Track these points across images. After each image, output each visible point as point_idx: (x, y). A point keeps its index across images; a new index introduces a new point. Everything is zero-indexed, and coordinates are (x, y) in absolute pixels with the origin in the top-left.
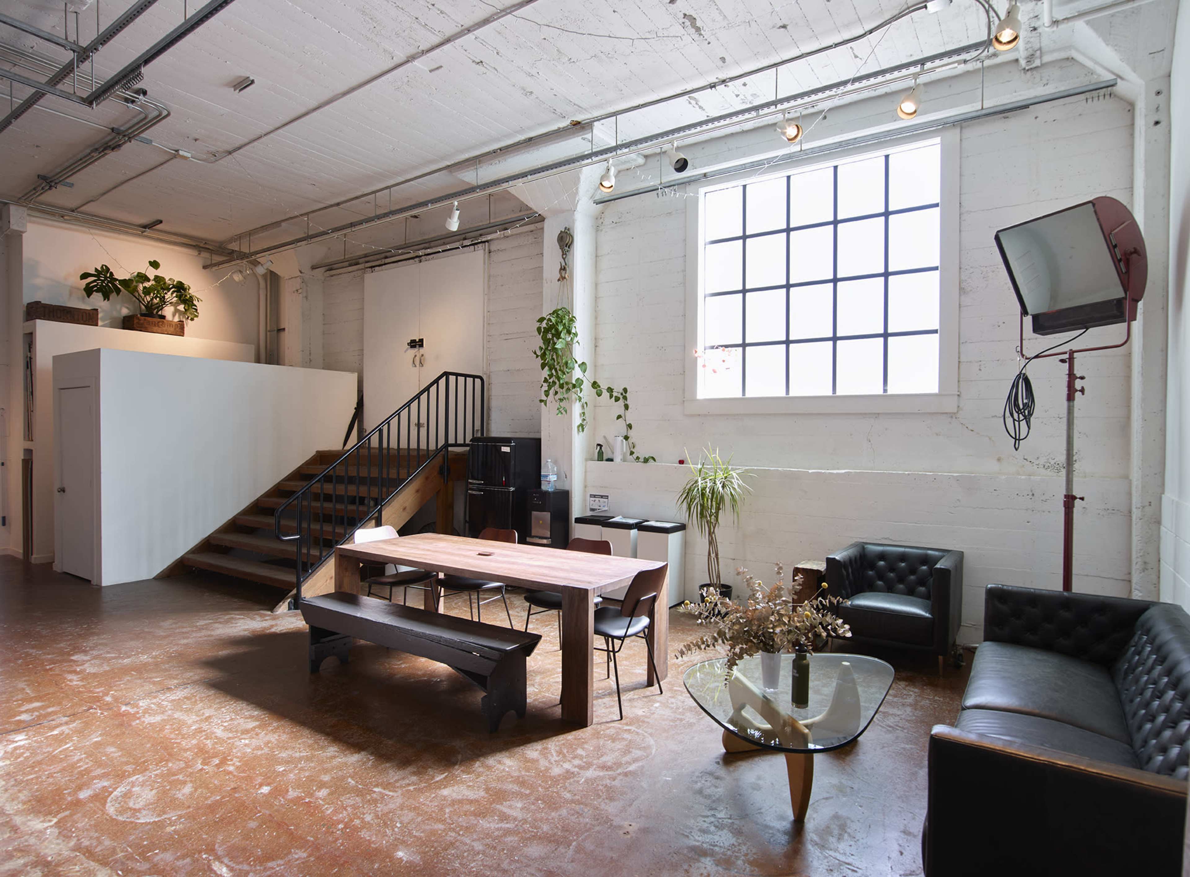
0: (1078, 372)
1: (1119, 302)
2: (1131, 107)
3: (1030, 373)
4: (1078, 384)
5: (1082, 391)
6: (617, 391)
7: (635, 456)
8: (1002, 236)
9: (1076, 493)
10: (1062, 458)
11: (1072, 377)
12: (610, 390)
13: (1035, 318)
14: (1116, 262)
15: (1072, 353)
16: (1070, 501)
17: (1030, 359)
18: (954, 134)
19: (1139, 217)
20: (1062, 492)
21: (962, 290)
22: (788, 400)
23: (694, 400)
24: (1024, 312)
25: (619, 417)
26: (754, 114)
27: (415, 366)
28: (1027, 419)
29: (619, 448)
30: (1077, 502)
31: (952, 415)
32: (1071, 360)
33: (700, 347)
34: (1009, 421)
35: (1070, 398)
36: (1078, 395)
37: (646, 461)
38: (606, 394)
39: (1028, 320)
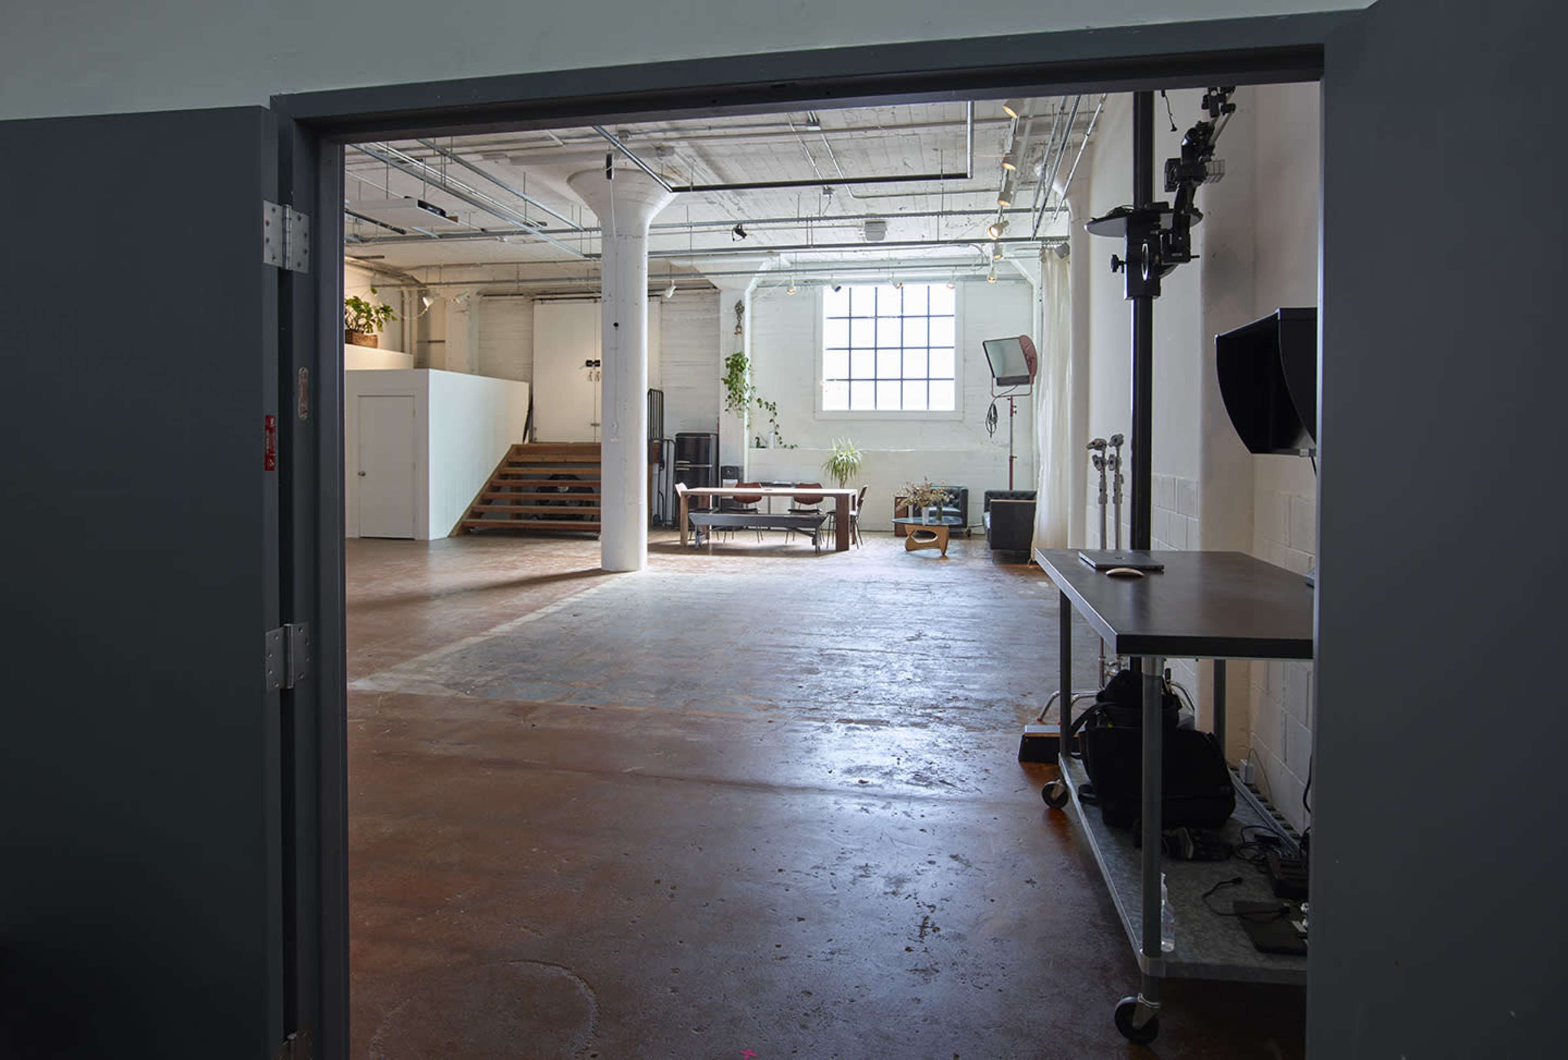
0: (1014, 404)
1: (1028, 377)
2: (1032, 287)
3: (995, 403)
4: (1014, 409)
5: (1016, 412)
6: (771, 403)
7: (783, 445)
8: (986, 343)
9: (1014, 455)
10: (1008, 441)
11: (1012, 406)
12: (767, 404)
13: (998, 379)
14: (1027, 361)
15: (1012, 396)
16: (1012, 458)
17: (996, 397)
18: (960, 284)
19: (1035, 343)
20: (1009, 455)
21: (965, 360)
22: (876, 412)
23: (821, 410)
24: (994, 376)
25: (771, 421)
26: (877, 270)
27: (591, 380)
28: (995, 422)
29: (772, 439)
30: (1014, 459)
31: (961, 422)
32: (1011, 400)
33: (824, 380)
34: (989, 425)
35: (1011, 415)
36: (1014, 414)
37: (792, 447)
38: (764, 406)
39: (995, 380)
